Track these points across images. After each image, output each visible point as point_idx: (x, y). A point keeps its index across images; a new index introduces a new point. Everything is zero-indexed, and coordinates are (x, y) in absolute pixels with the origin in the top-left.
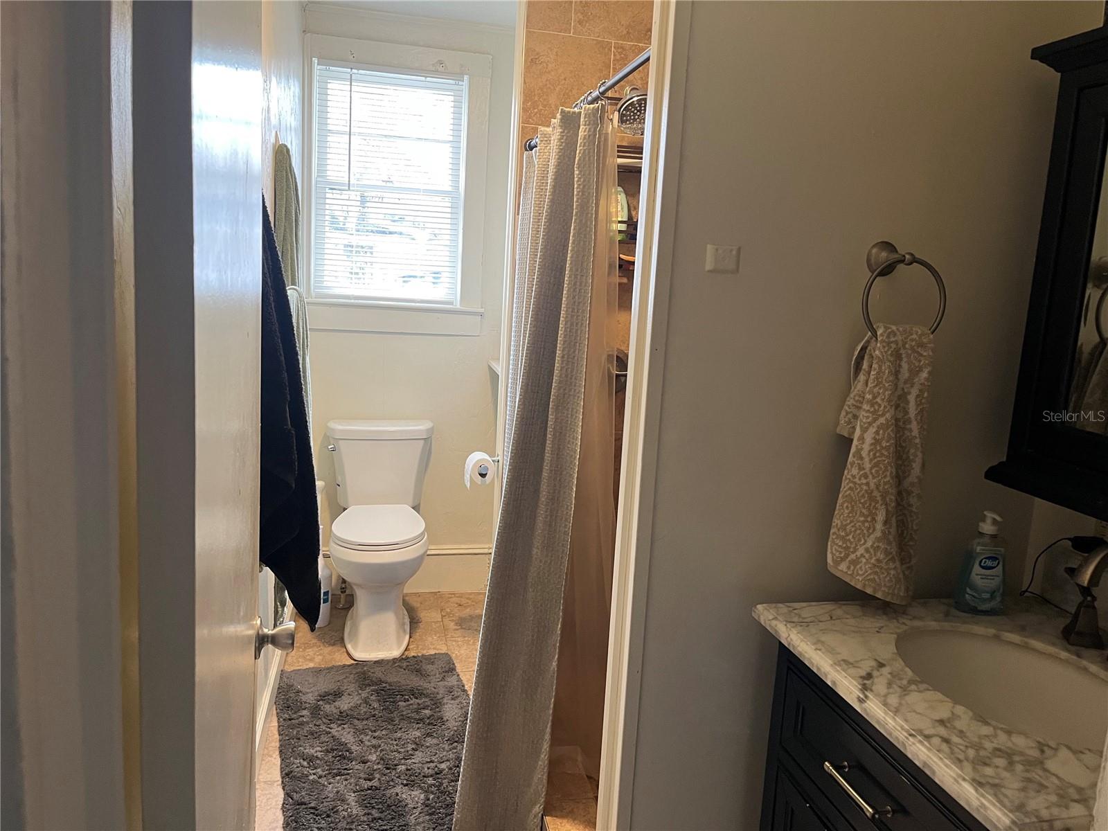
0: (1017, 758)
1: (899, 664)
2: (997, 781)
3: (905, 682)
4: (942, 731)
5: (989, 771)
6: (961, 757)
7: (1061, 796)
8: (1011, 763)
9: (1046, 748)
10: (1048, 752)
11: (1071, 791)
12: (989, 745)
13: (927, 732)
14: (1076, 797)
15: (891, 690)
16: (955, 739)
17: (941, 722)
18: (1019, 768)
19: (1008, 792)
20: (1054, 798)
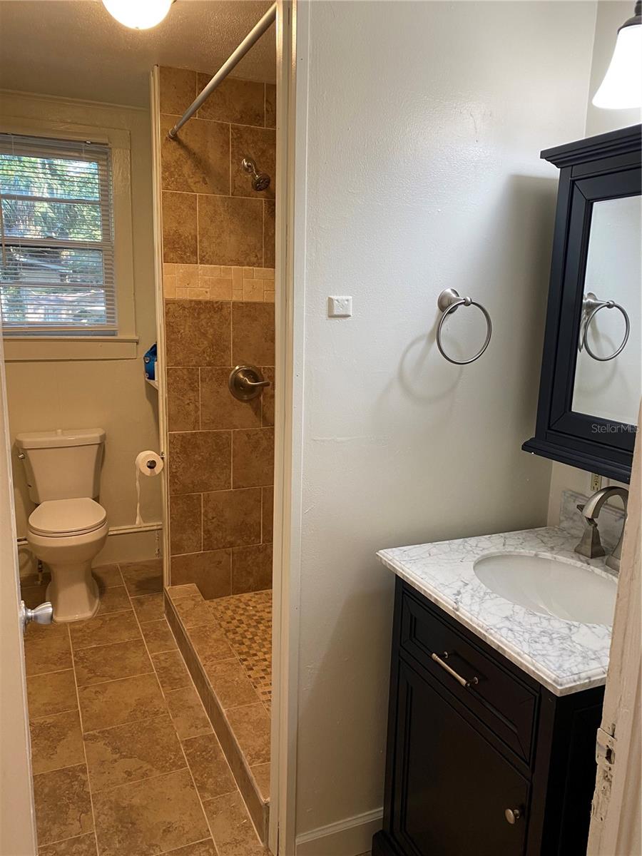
0: (554, 636)
1: (477, 581)
2: (544, 652)
3: (482, 594)
4: (507, 624)
5: (538, 646)
6: (521, 639)
7: (584, 657)
8: (552, 640)
9: (572, 627)
10: (574, 630)
11: (590, 653)
12: (537, 630)
13: (498, 626)
14: (593, 657)
15: (474, 601)
16: (516, 628)
17: (507, 618)
18: (557, 642)
19: (551, 658)
20: (580, 659)
